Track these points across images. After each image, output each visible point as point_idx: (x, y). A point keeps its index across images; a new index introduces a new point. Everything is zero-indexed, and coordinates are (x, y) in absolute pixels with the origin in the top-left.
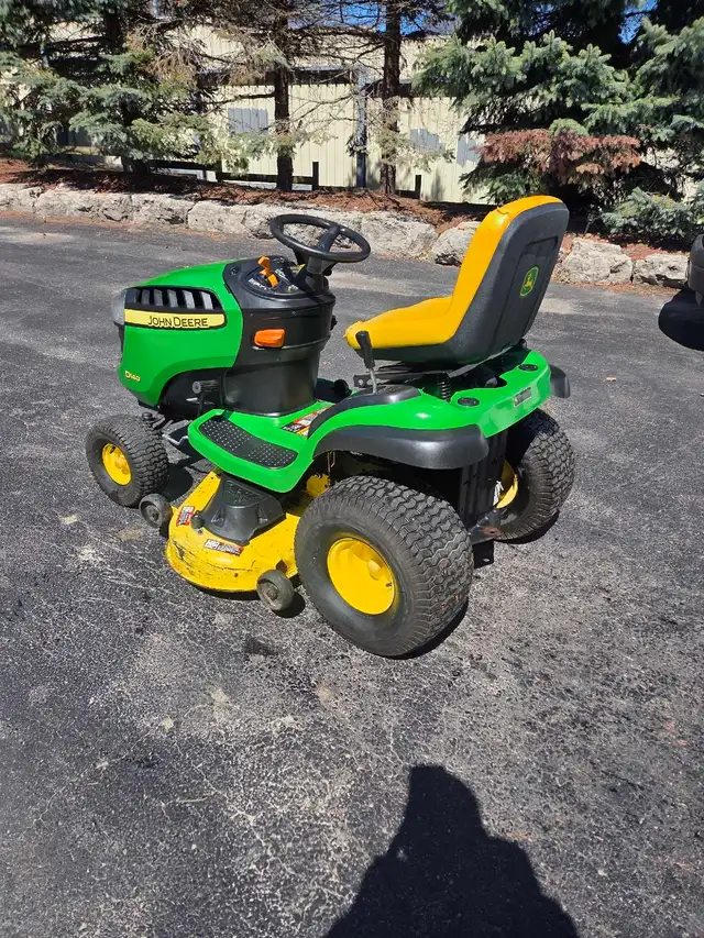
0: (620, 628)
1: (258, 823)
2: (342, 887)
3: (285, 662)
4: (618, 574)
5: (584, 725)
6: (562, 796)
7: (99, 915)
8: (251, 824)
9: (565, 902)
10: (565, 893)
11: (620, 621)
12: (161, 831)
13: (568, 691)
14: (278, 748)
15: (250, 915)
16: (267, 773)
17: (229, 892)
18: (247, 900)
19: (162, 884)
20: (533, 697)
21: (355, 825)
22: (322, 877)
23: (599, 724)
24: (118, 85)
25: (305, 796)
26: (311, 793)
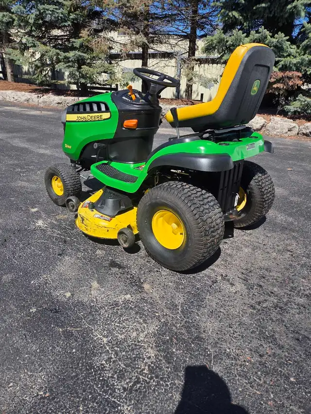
0: (299, 267)
1: (109, 342)
2: (150, 376)
3: (128, 272)
4: (296, 245)
5: (281, 309)
6: (270, 341)
7: (20, 379)
8: (105, 342)
9: (272, 393)
10: (272, 388)
11: (298, 264)
12: (58, 342)
13: (272, 293)
14: (122, 309)
15: (99, 386)
16: (115, 319)
17: (90, 373)
18: (99, 378)
19: (55, 367)
20: (254, 294)
21: (158, 346)
22: (139, 370)
23: (289, 309)
24: (77, 52)
25: (134, 331)
26: (137, 330)
